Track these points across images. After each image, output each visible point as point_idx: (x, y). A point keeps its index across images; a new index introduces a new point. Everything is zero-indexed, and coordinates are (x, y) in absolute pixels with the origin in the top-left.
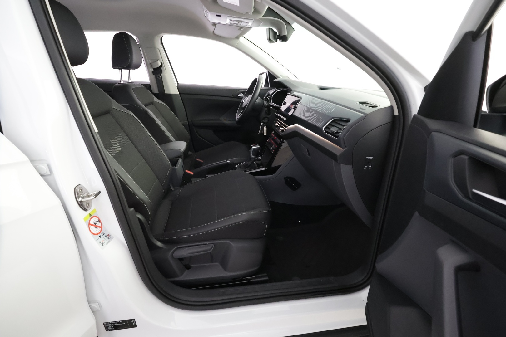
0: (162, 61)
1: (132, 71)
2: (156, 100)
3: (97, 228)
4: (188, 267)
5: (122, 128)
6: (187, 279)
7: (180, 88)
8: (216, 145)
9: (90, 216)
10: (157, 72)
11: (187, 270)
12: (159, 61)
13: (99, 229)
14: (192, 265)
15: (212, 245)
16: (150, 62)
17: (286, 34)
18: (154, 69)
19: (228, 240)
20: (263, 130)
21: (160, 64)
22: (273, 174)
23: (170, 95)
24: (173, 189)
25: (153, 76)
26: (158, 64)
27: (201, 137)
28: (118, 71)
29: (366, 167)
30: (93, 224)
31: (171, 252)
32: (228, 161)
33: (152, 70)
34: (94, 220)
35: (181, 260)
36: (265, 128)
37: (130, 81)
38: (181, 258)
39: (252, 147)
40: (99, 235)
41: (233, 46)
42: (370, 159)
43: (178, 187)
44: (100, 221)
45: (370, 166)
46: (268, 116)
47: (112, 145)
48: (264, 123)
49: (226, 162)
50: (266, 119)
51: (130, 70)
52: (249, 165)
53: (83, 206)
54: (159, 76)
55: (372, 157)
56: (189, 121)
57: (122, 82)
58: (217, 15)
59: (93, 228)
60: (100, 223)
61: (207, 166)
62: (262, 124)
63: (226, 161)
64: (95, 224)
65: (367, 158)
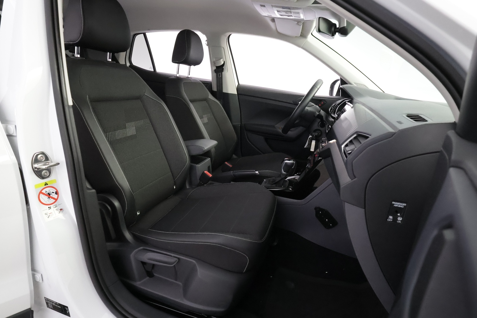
0: (225, 60)
1: (192, 67)
2: (211, 97)
3: (50, 198)
4: (150, 274)
5: (148, 114)
6: (142, 287)
7: (240, 89)
8: (264, 153)
9: (45, 185)
10: (219, 70)
11: (148, 278)
12: (222, 59)
13: (53, 201)
14: (155, 274)
15: (177, 259)
16: (214, 60)
17: (345, 25)
18: (217, 67)
19: (195, 260)
20: (310, 144)
21: (222, 63)
22: (301, 200)
23: (227, 95)
24: (188, 187)
25: (215, 74)
26: (221, 63)
27: (250, 141)
28: (176, 65)
29: (391, 217)
30: (46, 193)
31: (136, 250)
32: (257, 172)
33: (215, 68)
34: (48, 190)
35: (144, 263)
36: (313, 143)
37: (189, 76)
38: (144, 262)
39: (284, 160)
40: (49, 206)
41: (299, 46)
42: (399, 206)
43: (194, 187)
44: (57, 193)
45: (400, 219)
46: (321, 129)
47: (126, 128)
48: (313, 136)
49: (253, 173)
50: (319, 132)
51: (191, 66)
52: (276, 181)
53: (38, 173)
54: (219, 75)
55: (405, 205)
56: (242, 123)
57: (178, 75)
58: (261, 6)
59: (44, 198)
60: (57, 195)
61: (233, 172)
62: (310, 136)
63: (254, 171)
64: (49, 194)
65: (393, 203)
